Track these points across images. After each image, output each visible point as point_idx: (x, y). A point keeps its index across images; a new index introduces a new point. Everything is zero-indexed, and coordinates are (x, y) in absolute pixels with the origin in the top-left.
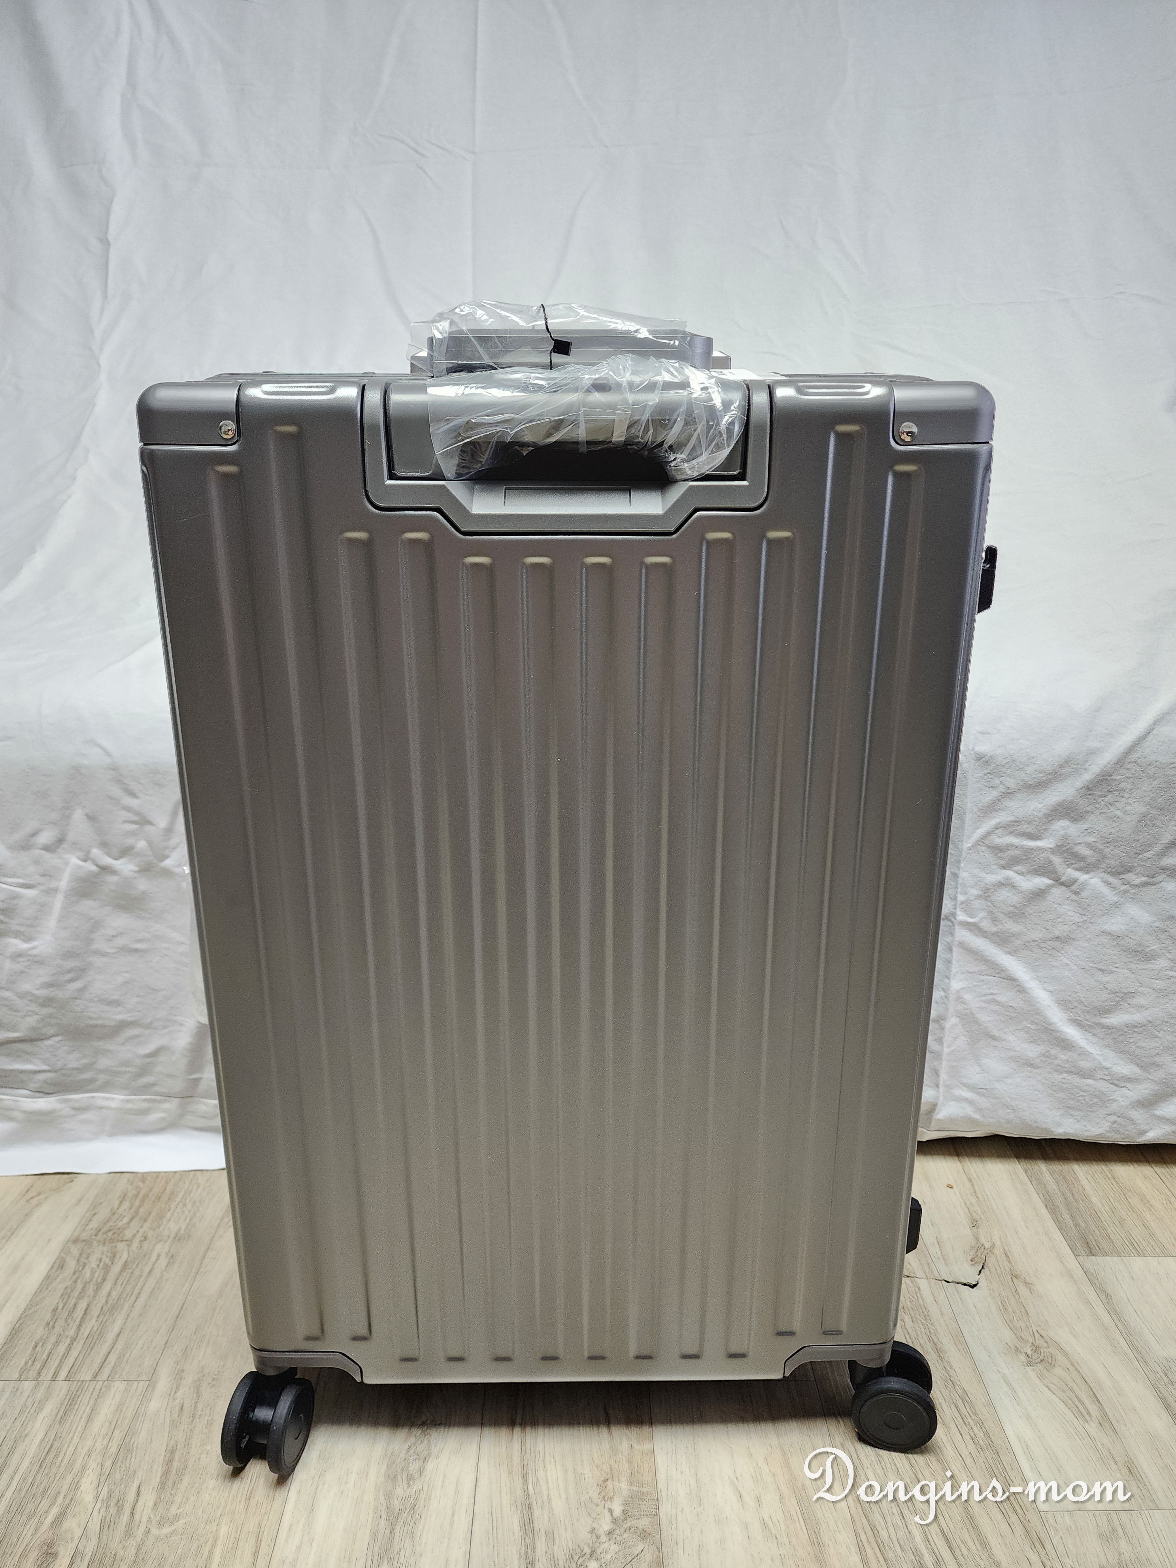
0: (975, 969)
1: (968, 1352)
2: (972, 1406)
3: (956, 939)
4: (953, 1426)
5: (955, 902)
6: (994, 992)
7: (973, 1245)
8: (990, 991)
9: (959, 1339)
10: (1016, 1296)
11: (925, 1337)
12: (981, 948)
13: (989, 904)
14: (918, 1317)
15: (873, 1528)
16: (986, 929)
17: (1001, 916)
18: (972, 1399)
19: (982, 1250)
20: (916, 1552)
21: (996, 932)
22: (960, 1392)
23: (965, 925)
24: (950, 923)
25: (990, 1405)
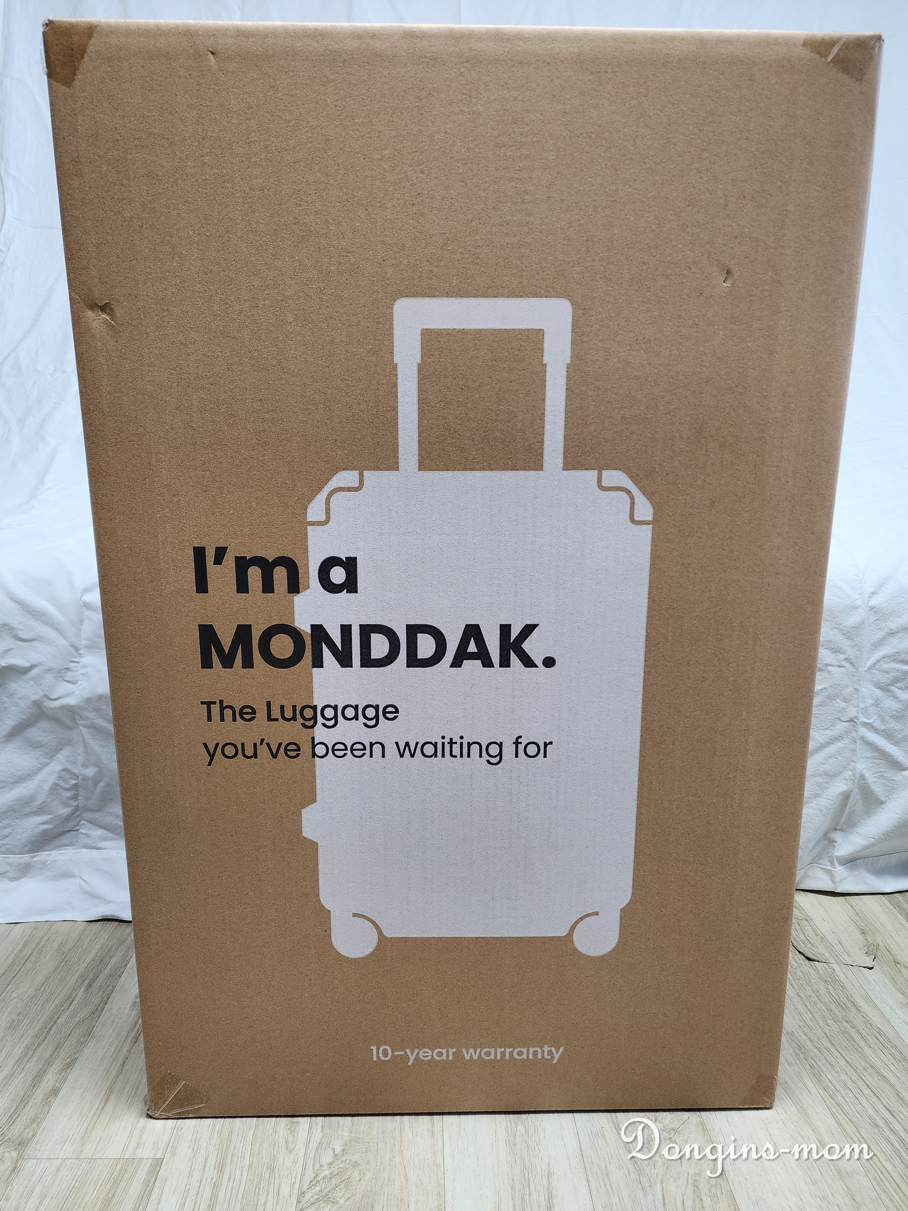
0: (870, 755)
1: (875, 1006)
2: (886, 1037)
3: (859, 734)
4: (876, 1048)
5: (858, 708)
6: (882, 770)
7: (865, 944)
8: (880, 770)
9: (868, 999)
10: (901, 975)
11: (845, 998)
12: (875, 741)
13: (879, 709)
14: (837, 987)
15: (838, 1104)
16: (877, 727)
17: (887, 718)
18: (886, 1033)
19: (872, 945)
20: (870, 1118)
21: (884, 730)
22: (877, 1029)
23: (865, 725)
24: (854, 724)
25: (898, 1036)
